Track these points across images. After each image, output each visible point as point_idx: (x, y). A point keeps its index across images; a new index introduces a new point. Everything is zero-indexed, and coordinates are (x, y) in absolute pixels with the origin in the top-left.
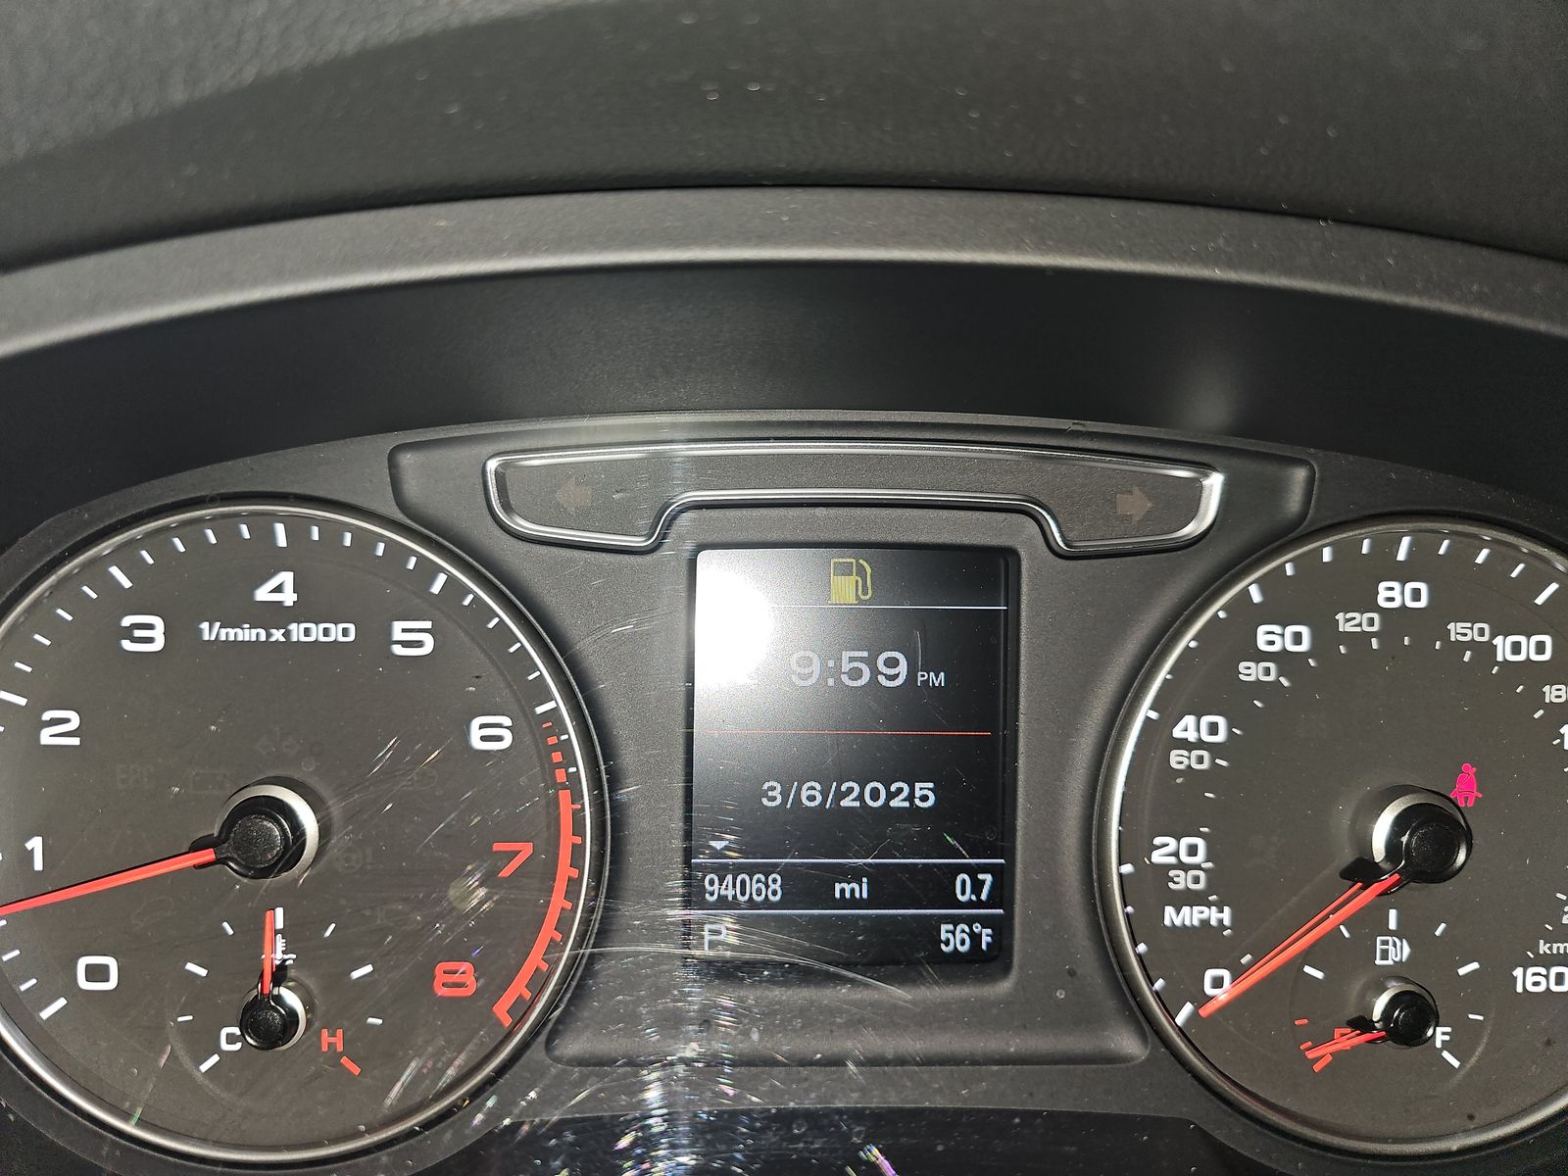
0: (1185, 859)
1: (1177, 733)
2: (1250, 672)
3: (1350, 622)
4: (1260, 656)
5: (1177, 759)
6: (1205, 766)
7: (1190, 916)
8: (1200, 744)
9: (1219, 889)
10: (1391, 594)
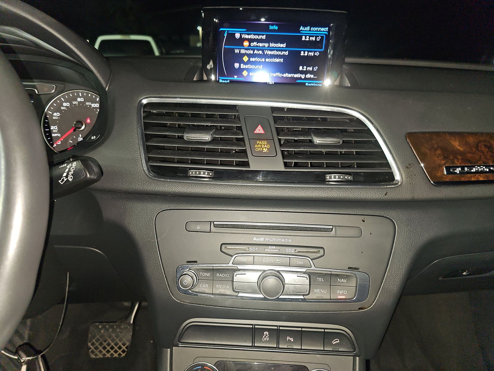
0: (55, 129)
1: (54, 115)
2: (62, 108)
3: (74, 103)
4: (63, 106)
5: (54, 118)
6: (57, 118)
7: (56, 135)
8: (56, 116)
9: (59, 132)
10: (79, 100)
